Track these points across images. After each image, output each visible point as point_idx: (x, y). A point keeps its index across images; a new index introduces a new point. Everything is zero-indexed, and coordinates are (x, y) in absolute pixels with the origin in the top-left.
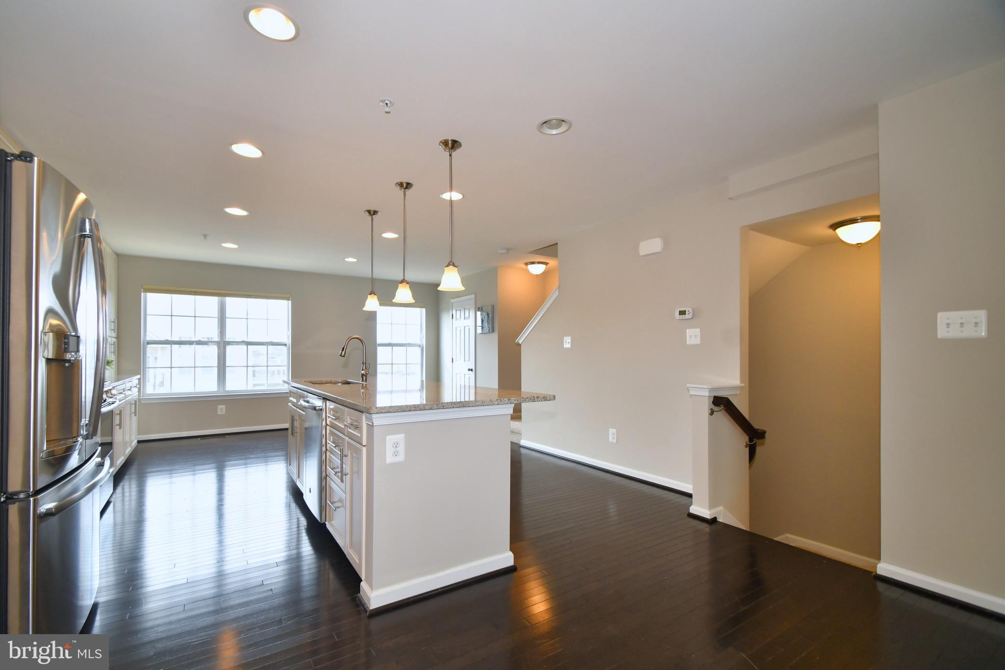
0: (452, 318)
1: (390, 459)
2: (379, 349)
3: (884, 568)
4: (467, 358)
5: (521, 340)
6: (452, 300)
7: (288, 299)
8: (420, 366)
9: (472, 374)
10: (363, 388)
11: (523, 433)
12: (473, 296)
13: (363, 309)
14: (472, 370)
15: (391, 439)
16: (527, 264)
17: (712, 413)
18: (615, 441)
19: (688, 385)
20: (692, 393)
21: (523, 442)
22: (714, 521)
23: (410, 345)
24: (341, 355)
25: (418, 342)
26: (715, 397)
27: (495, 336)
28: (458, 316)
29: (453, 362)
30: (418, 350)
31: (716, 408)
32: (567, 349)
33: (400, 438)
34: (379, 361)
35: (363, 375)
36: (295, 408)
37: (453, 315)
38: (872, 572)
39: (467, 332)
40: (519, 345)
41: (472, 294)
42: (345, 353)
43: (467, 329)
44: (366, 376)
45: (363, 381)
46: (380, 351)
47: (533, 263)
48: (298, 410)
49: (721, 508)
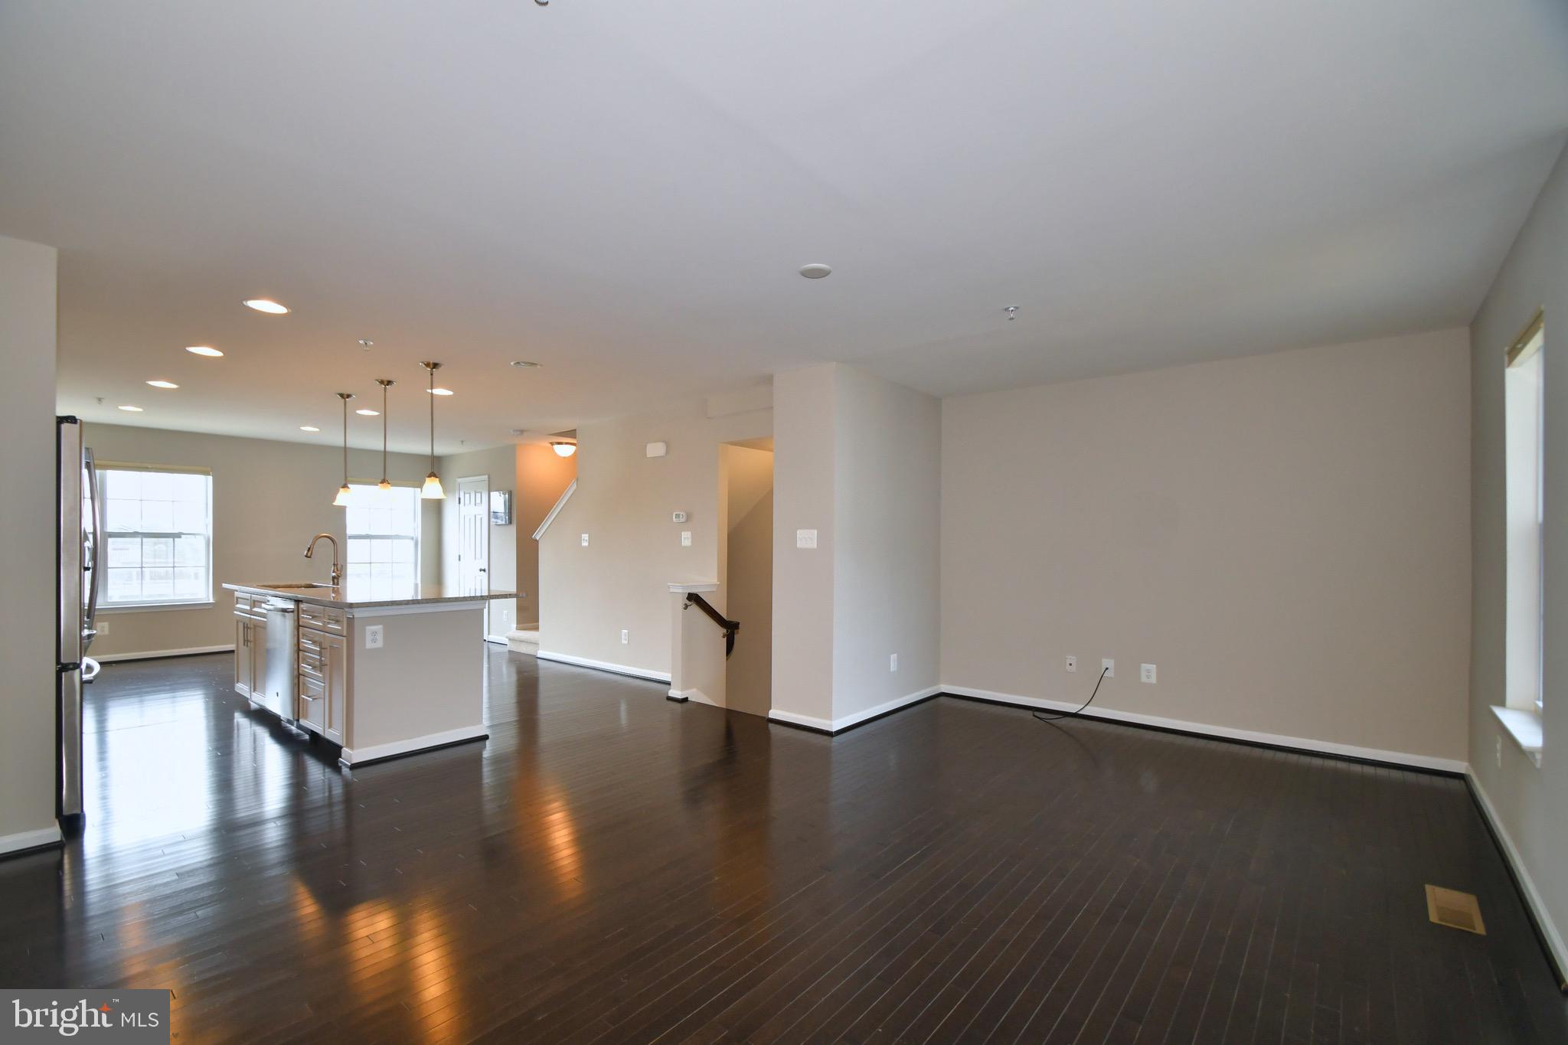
0: (459, 503)
1: (369, 645)
2: (350, 542)
3: (774, 714)
4: (478, 556)
5: (537, 536)
6: (459, 480)
7: (206, 473)
8: (413, 565)
9: (485, 575)
10: (334, 592)
11: (540, 644)
12: (486, 477)
13: (334, 504)
14: (484, 570)
15: (370, 629)
16: (552, 444)
17: (686, 607)
18: (626, 642)
19: (669, 584)
20: (672, 590)
21: (541, 653)
22: (685, 700)
23: (397, 537)
24: (306, 556)
25: (412, 535)
26: (689, 594)
27: (513, 529)
28: (467, 501)
29: (460, 560)
30: (411, 543)
31: (689, 603)
32: (585, 547)
33: (379, 628)
34: (349, 560)
35: (334, 578)
36: (249, 616)
37: (459, 499)
38: (765, 718)
39: (478, 522)
40: (537, 541)
41: (485, 474)
42: (311, 554)
43: (478, 517)
44: (338, 579)
45: (334, 584)
46: (351, 545)
47: (559, 443)
48: (252, 617)
49: (694, 690)
